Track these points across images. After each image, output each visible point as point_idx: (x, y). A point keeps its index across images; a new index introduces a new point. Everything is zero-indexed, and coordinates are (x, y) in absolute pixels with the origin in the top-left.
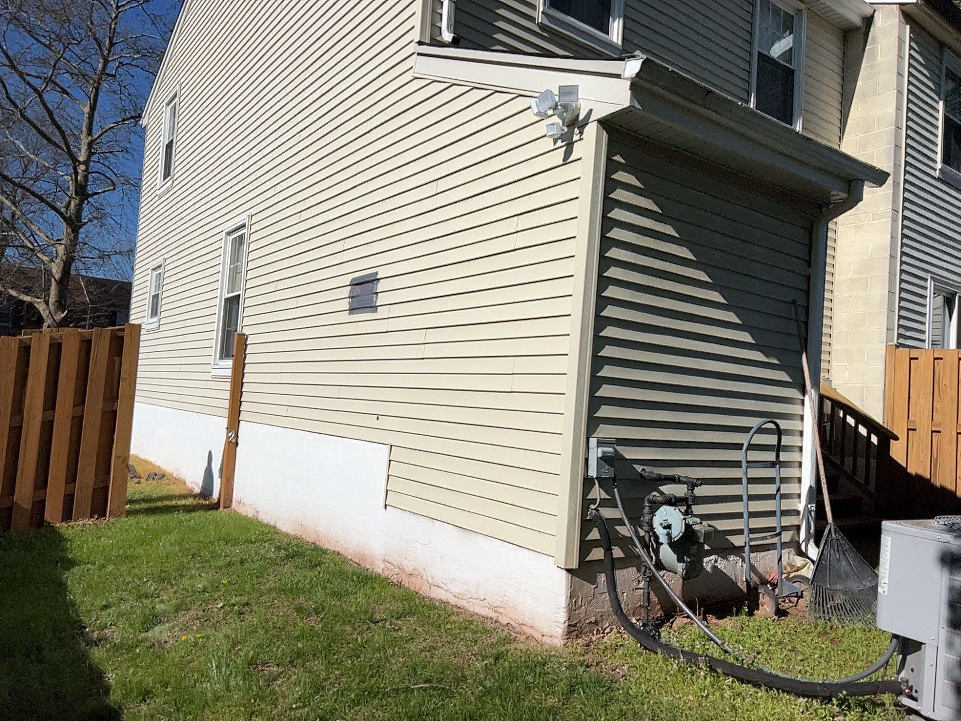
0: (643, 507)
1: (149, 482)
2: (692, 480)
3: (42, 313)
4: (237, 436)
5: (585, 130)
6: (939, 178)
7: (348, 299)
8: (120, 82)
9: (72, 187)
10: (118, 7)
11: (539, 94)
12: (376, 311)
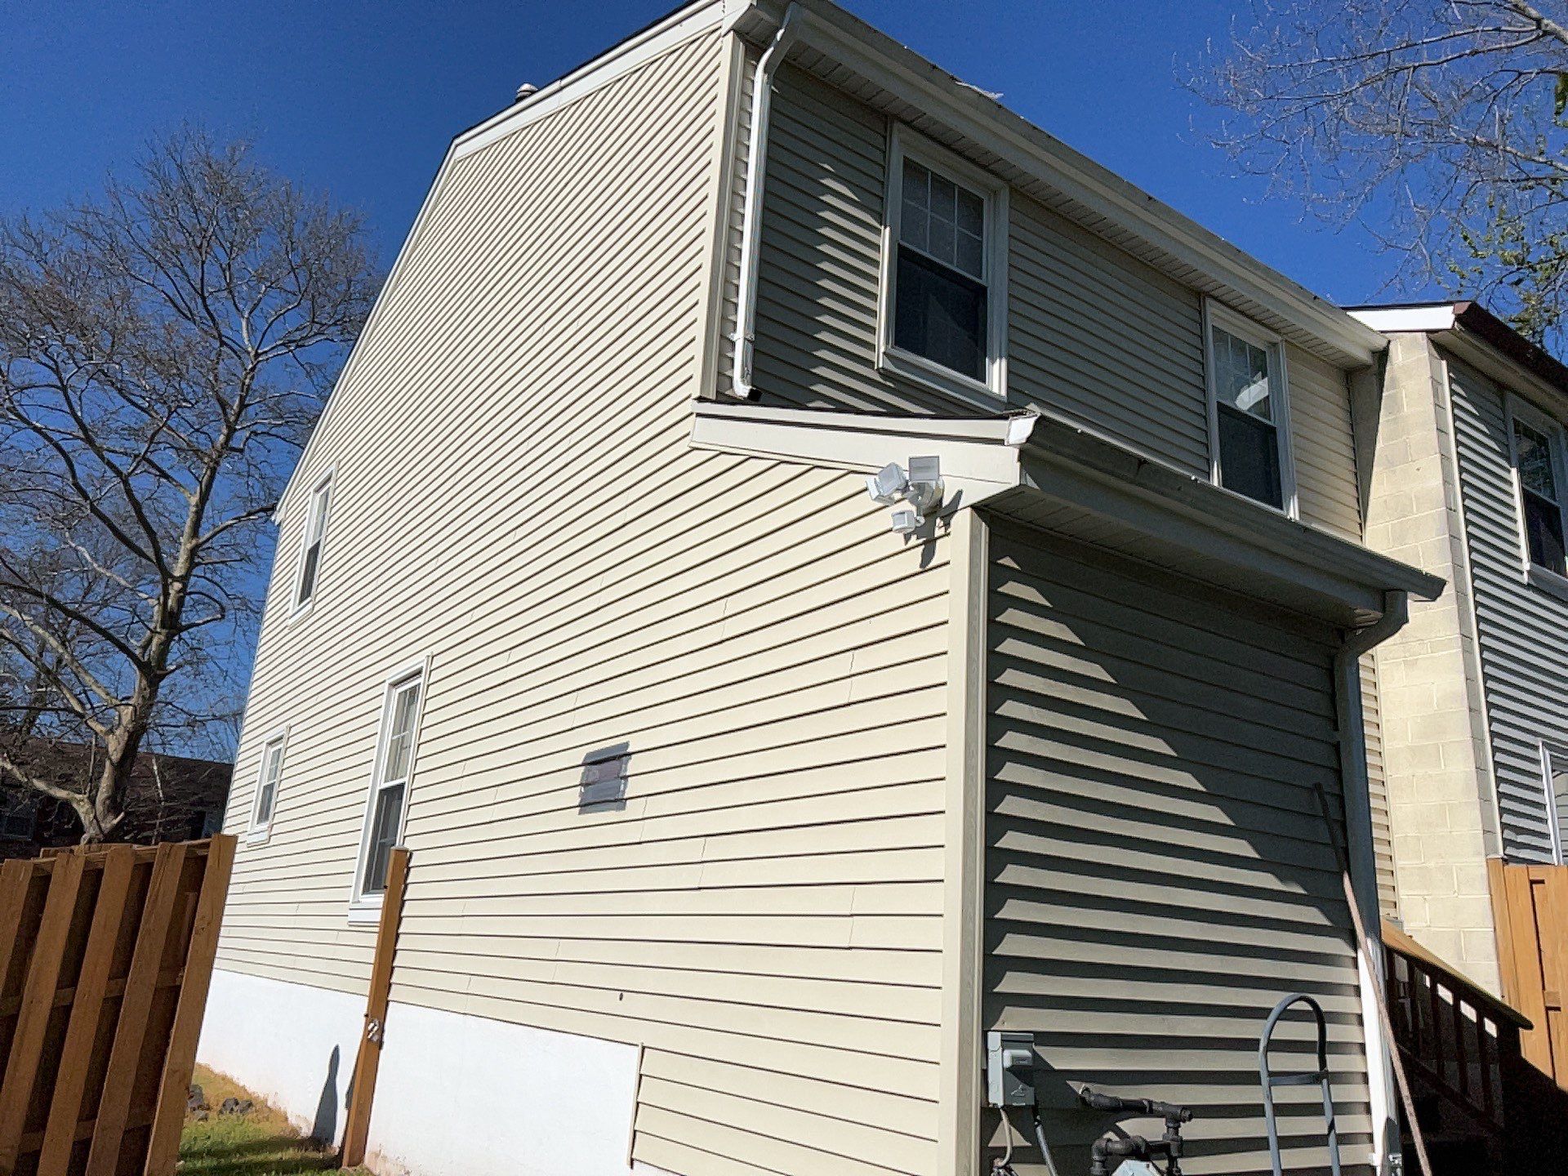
0: (1091, 1163)
1: (223, 1117)
2: (1174, 1110)
3: (82, 817)
4: (382, 1031)
5: (953, 521)
6: (1529, 584)
7: (579, 788)
8: (249, 458)
9: (157, 617)
10: (257, 355)
11: (880, 470)
12: (623, 808)
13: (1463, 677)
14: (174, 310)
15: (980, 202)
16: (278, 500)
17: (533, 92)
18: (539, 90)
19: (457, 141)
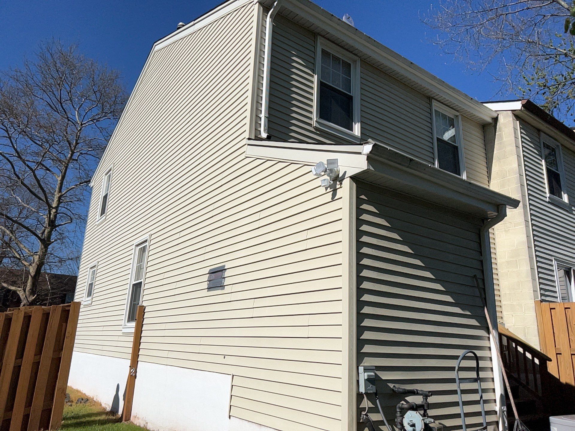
0: (396, 412)
1: (78, 405)
2: (424, 392)
3: (21, 296)
4: (136, 372)
5: (343, 183)
6: (549, 202)
7: (207, 282)
8: (80, 163)
9: (47, 222)
10: (82, 124)
11: (316, 164)
12: (224, 289)
13: (525, 236)
14: (50, 108)
15: (350, 65)
16: (91, 178)
17: (184, 26)
18: (186, 25)
19: (155, 44)
